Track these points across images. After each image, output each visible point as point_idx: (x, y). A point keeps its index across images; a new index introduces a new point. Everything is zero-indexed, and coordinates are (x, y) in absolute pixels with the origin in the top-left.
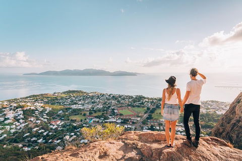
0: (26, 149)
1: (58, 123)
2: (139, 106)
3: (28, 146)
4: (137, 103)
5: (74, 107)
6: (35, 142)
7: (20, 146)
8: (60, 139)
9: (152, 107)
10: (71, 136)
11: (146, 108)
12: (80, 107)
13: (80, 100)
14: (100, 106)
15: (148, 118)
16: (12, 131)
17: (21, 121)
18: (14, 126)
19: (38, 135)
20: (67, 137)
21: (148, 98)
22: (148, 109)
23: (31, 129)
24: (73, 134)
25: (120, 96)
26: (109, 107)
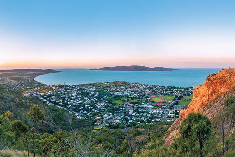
0: (79, 117)
1: (102, 104)
2: (169, 95)
3: (81, 116)
4: (168, 92)
5: (116, 94)
6: (85, 114)
7: (77, 114)
8: (101, 116)
9: (179, 95)
10: (109, 115)
11: (174, 96)
12: (121, 94)
13: (123, 89)
14: (137, 95)
15: (174, 104)
16: (74, 104)
17: (80, 99)
18: (75, 101)
19: (88, 110)
20: (106, 116)
21: (178, 88)
22: (176, 96)
23: (84, 105)
24: (110, 114)
25: (155, 87)
26: (145, 95)
